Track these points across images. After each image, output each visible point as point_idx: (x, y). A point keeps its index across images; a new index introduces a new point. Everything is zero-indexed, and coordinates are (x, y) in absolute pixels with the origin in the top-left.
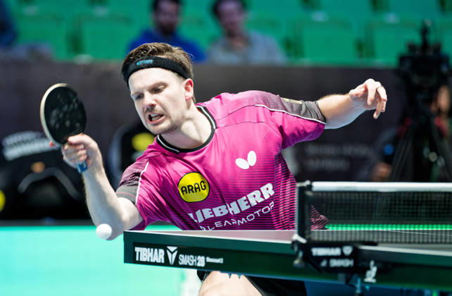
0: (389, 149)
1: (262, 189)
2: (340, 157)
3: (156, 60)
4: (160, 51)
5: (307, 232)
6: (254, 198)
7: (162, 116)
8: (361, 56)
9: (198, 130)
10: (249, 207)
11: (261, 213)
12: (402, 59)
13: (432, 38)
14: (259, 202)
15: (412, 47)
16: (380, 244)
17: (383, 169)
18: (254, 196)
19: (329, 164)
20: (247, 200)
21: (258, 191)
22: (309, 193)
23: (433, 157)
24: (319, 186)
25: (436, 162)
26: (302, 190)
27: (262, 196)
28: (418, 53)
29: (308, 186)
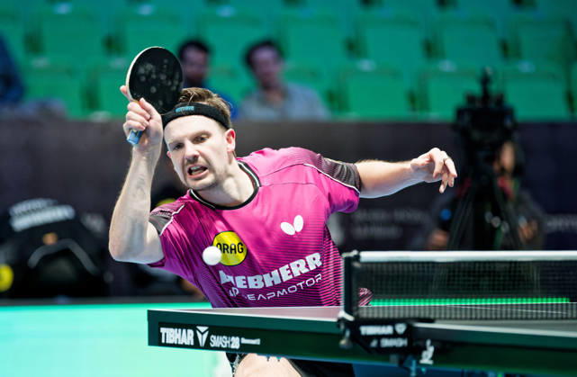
0: (446, 214)
1: (307, 258)
2: (391, 223)
3: (197, 106)
4: (200, 97)
5: (355, 308)
6: (298, 267)
7: (205, 169)
8: (414, 109)
9: (239, 189)
10: (291, 277)
11: (304, 285)
12: (460, 112)
13: (494, 88)
14: (303, 272)
15: (471, 99)
16: (438, 321)
17: (439, 237)
18: (298, 265)
19: (378, 232)
20: (290, 269)
21: (302, 261)
22: (356, 265)
23: (496, 222)
24: (367, 256)
25: (499, 227)
26: (348, 261)
27: (307, 266)
28: (478, 105)
29: (355, 256)
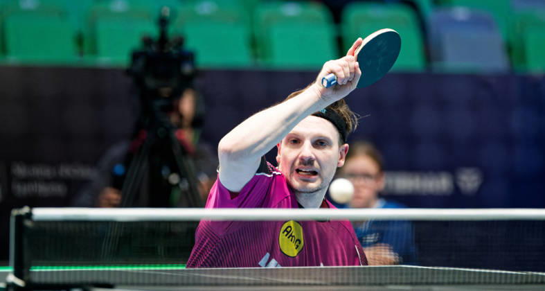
0: (119, 169)
2: (56, 180)
8: (81, 53)
12: (135, 56)
13: (172, 31)
15: (147, 41)
19: (43, 189)
22: (28, 223)
23: (174, 179)
24: (41, 213)
25: (177, 185)
26: (20, 218)
28: (154, 49)
29: (27, 214)
